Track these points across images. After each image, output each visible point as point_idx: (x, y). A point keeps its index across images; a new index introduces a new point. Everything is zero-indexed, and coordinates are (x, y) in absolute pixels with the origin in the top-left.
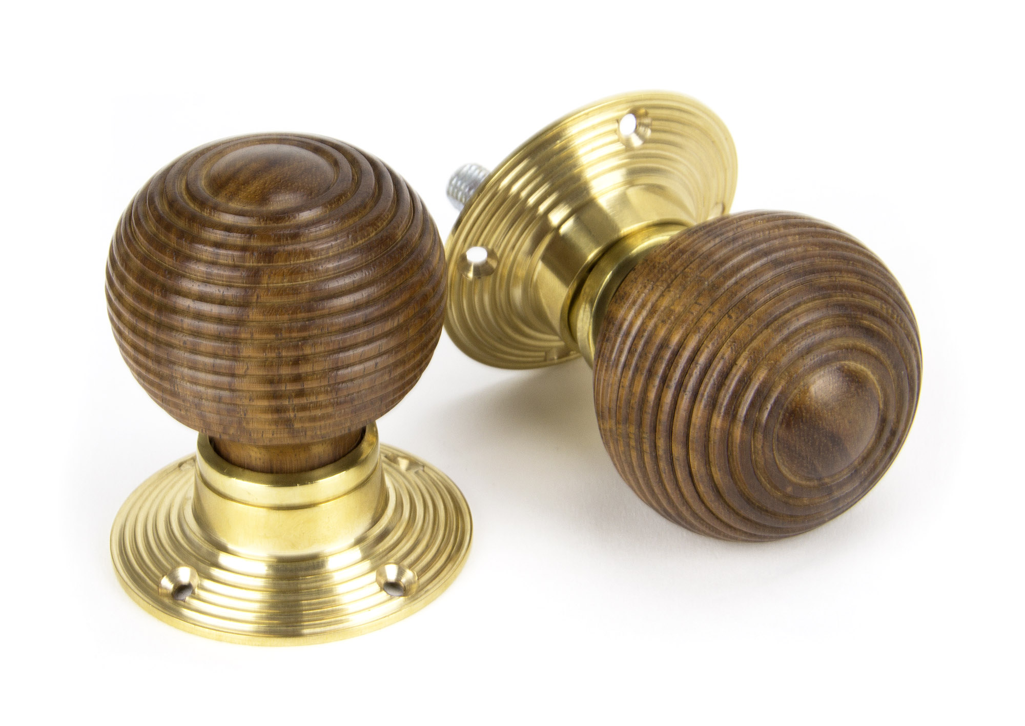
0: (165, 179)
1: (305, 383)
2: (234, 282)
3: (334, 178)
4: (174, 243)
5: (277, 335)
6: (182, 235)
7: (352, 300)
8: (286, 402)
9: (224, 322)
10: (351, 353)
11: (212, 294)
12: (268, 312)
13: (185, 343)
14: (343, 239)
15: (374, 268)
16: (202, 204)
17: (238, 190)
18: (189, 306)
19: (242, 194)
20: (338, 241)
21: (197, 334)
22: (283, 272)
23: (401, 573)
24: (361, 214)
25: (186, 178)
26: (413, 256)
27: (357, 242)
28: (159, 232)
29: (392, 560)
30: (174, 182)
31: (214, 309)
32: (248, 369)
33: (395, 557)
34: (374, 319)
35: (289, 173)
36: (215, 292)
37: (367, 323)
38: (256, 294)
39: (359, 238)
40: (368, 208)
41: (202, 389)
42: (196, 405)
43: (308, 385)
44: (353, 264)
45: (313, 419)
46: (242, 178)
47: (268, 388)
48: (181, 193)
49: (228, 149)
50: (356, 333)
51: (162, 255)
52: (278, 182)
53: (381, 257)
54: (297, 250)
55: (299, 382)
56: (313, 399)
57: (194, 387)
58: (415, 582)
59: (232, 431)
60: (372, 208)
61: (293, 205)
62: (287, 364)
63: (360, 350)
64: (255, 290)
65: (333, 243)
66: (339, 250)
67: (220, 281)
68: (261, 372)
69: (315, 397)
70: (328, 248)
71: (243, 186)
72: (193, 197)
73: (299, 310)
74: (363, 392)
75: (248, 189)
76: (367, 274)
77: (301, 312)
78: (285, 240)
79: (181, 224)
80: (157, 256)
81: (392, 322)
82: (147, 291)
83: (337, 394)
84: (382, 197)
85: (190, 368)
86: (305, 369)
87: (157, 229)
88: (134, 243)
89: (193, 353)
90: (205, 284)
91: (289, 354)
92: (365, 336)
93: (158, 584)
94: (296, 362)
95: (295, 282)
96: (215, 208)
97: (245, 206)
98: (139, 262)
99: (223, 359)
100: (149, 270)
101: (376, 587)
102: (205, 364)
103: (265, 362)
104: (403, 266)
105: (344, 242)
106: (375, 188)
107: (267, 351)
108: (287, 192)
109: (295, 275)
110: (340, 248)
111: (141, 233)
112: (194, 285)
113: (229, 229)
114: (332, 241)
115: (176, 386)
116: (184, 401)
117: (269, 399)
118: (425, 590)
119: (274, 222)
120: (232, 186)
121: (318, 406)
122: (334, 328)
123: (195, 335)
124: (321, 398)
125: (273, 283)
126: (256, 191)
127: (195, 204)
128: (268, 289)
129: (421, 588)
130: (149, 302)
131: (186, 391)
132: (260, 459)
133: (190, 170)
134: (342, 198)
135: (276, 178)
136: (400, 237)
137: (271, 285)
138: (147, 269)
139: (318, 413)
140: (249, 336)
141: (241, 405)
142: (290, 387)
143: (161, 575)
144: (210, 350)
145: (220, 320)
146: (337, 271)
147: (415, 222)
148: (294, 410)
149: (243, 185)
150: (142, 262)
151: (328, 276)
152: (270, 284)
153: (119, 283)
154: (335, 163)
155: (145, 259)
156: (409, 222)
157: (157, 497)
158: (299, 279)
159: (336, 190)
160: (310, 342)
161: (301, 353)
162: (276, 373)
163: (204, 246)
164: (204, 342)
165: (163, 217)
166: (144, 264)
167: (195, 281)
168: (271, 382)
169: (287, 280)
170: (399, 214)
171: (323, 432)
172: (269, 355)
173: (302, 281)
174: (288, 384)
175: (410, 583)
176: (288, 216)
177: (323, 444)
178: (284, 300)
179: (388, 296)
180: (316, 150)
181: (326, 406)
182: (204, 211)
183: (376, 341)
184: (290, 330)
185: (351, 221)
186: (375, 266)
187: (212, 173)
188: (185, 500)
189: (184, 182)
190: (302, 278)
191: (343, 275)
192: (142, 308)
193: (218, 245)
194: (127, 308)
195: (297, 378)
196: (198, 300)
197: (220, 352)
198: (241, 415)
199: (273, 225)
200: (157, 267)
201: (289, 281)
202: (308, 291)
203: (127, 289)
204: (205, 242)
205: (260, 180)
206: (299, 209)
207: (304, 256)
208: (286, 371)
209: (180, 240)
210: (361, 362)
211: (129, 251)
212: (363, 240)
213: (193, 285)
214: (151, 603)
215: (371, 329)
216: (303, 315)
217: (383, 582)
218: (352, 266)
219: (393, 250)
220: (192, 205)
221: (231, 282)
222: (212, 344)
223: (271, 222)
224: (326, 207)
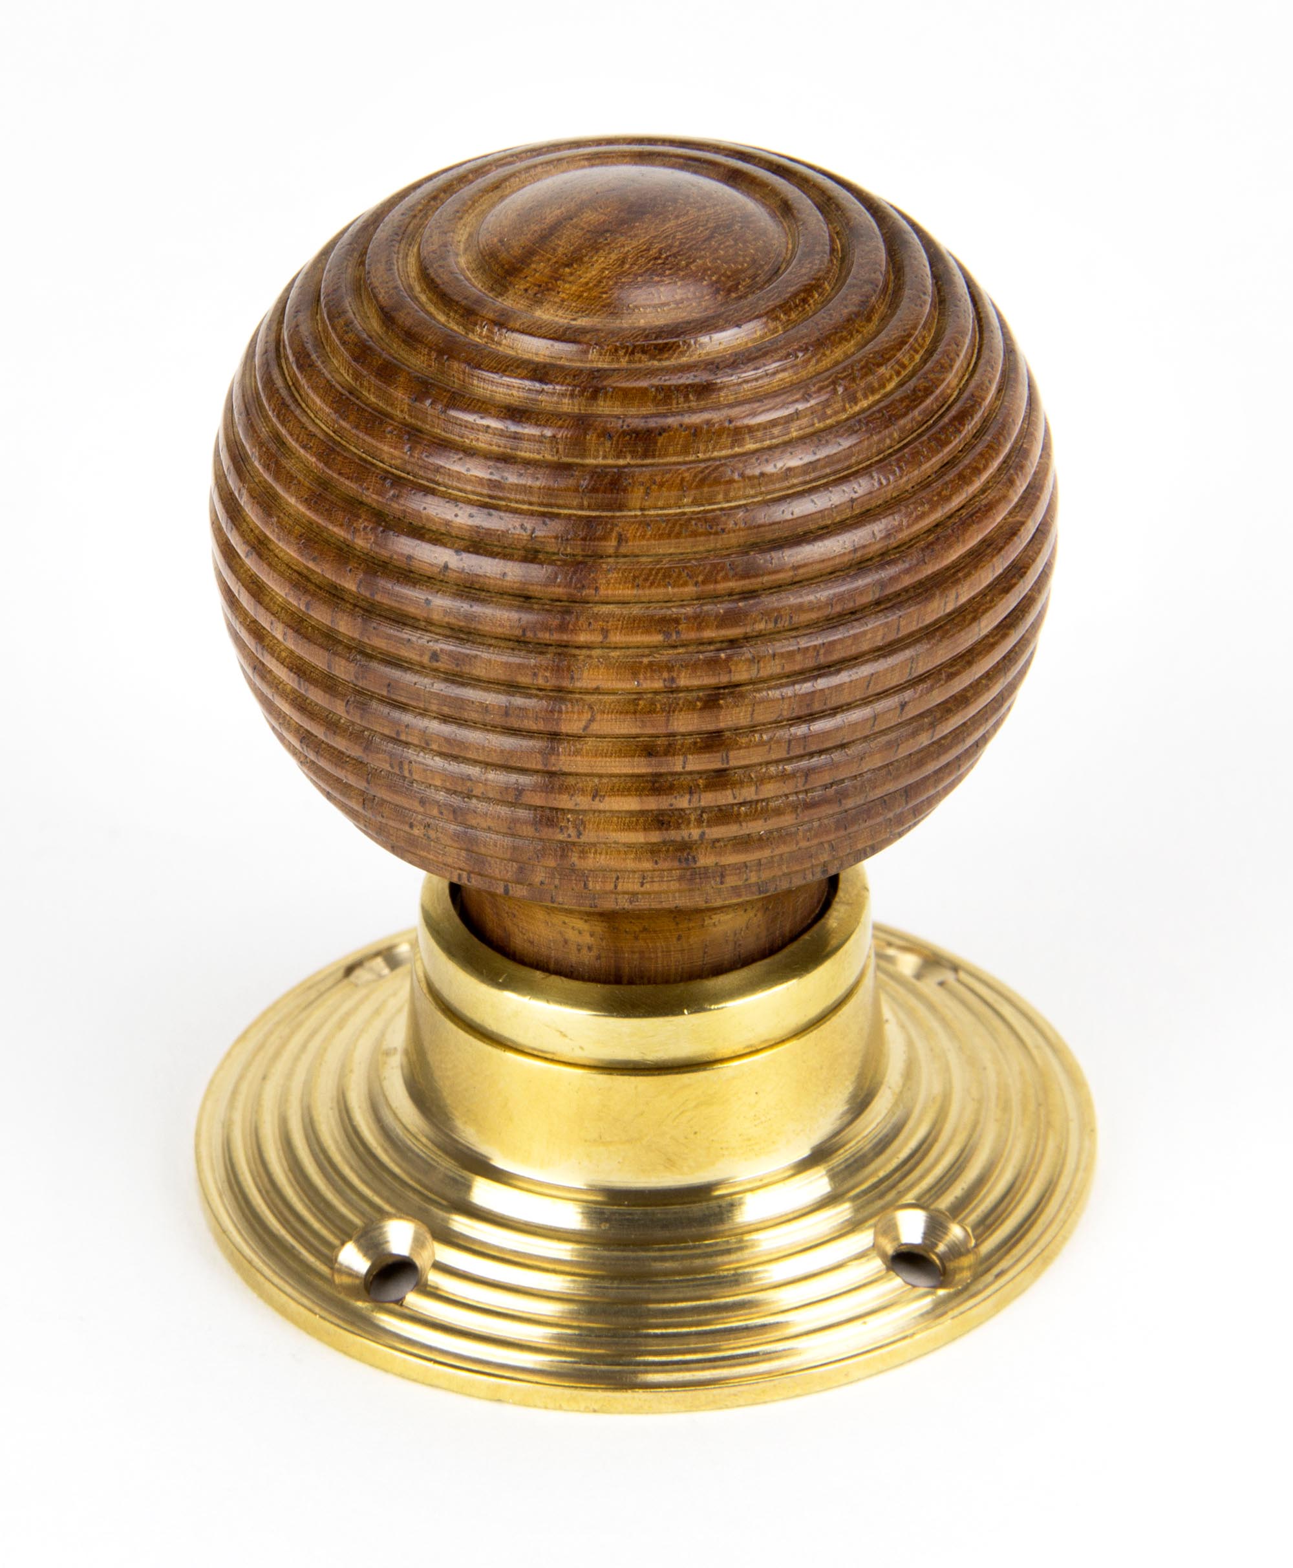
0: (363, 254)
1: (732, 754)
2: (559, 506)
3: (787, 250)
4: (402, 411)
5: (667, 634)
6: (423, 388)
7: (849, 546)
8: (683, 802)
9: (536, 606)
10: (844, 677)
11: (505, 533)
12: (646, 580)
13: (435, 656)
14: (823, 398)
15: (900, 468)
16: (469, 313)
17: (557, 279)
18: (446, 567)
19: (568, 289)
20: (813, 402)
21: (463, 633)
22: (683, 479)
23: (935, 1228)
24: (860, 336)
25: (415, 250)
26: (988, 438)
27: (856, 404)
28: (361, 385)
29: (909, 1198)
30: (389, 262)
31: (511, 572)
32: (592, 720)
33: (917, 1191)
34: (899, 595)
35: (679, 235)
36: (512, 531)
37: (885, 603)
38: (614, 534)
39: (859, 395)
40: (876, 318)
41: (474, 771)
42: (454, 812)
43: (738, 758)
44: (848, 457)
45: (744, 843)
46: (563, 245)
47: (641, 766)
48: (411, 288)
49: (512, 180)
50: (857, 629)
51: (374, 442)
52: (656, 259)
53: (915, 439)
54: (713, 425)
55: (718, 751)
56: (748, 793)
57: (454, 767)
58: (968, 1251)
59: (539, 876)
60: (885, 319)
61: (695, 315)
62: (690, 706)
63: (865, 670)
64: (614, 525)
65: (800, 406)
66: (813, 425)
67: (524, 502)
68: (626, 727)
69: (753, 788)
70: (789, 419)
71: (567, 270)
72: (444, 297)
73: (722, 574)
74: (866, 776)
75: (580, 277)
76: (884, 482)
77: (726, 578)
78: (682, 400)
79: (418, 362)
80: (358, 442)
81: (943, 602)
82: (336, 530)
83: (806, 782)
84: (907, 292)
85: (445, 719)
86: (731, 717)
87: (357, 376)
88: (298, 412)
89: (453, 682)
90: (486, 511)
91: (696, 682)
92: (879, 638)
93: (331, 1261)
94: (712, 700)
95: (710, 504)
96: (502, 322)
97: (574, 320)
98: (314, 460)
99: (530, 696)
100: (342, 479)
101: (876, 1264)
102: (486, 709)
103: (635, 702)
104: (966, 462)
105: (826, 404)
106: (888, 272)
107: (641, 676)
108: (679, 284)
109: (710, 486)
110: (816, 421)
111: (315, 388)
112: (460, 513)
113: (540, 372)
114: (796, 401)
115: (406, 767)
116: (422, 802)
117: (640, 795)
118: (995, 1271)
119: (653, 357)
120: (540, 268)
121: (757, 809)
122: (805, 618)
123: (463, 639)
124: (769, 790)
125: (656, 508)
126: (600, 282)
127: (448, 315)
128: (645, 523)
129: (986, 1265)
130: (343, 554)
131: (433, 779)
132: (590, 948)
133: (427, 232)
134: (813, 297)
135: (648, 250)
136: (956, 393)
137: (652, 512)
138: (335, 476)
139: (757, 827)
140: (597, 638)
141: (570, 811)
142: (697, 763)
143: (336, 1242)
144: (500, 674)
145: (523, 598)
146: (813, 475)
147: (986, 353)
148: (700, 821)
149: (567, 266)
150: (320, 456)
151: (789, 488)
152: (649, 509)
153: (260, 511)
154: (785, 209)
155: (329, 451)
156: (973, 353)
157: (304, 1047)
158: (720, 497)
159: (796, 275)
160: (747, 652)
161: (724, 679)
162: (662, 730)
163: (482, 418)
164: (485, 655)
165: (370, 348)
166: (326, 464)
167: (461, 505)
168: (649, 751)
169: (690, 500)
170: (948, 334)
171: (766, 875)
172: (647, 685)
173: (728, 501)
174: (690, 757)
175: (957, 1251)
176: (685, 342)
177: (746, 910)
178: (685, 546)
179: (931, 538)
180: (733, 177)
181: (778, 812)
182: (473, 331)
183: (902, 649)
184: (700, 623)
185: (838, 353)
186: (902, 464)
187: (482, 240)
188: (380, 1054)
189: (412, 260)
190: (726, 494)
191: (826, 486)
192: (325, 571)
193: (515, 413)
194: (281, 574)
195: (713, 741)
196: (469, 552)
197: (524, 680)
198: (569, 836)
199: (650, 364)
200: (362, 469)
201: (695, 503)
202: (742, 526)
203: (281, 526)
204: (482, 406)
205: (609, 253)
206: (709, 325)
207: (730, 440)
208: (686, 723)
209: (417, 404)
210: (866, 701)
211: (283, 431)
212: (872, 399)
213: (456, 515)
214: (317, 1310)
215: (892, 617)
216: (732, 584)
217: (890, 1249)
218: (847, 464)
219: (941, 424)
220: (442, 318)
221: (551, 506)
222: (504, 659)
223: (644, 357)
224: (777, 318)
